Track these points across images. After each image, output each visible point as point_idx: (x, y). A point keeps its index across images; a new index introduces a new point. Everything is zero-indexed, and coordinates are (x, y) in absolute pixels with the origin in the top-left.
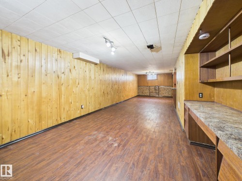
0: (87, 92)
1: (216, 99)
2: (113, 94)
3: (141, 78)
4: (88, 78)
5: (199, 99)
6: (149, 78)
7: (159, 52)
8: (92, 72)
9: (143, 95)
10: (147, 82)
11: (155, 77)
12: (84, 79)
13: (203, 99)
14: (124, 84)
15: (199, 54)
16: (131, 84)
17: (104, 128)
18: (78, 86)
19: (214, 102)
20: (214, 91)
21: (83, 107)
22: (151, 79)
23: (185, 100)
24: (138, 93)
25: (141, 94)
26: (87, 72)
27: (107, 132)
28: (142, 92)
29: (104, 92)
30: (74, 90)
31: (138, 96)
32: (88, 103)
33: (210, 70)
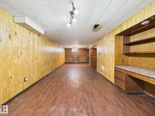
0: (30, 63)
1: (130, 63)
2: (52, 63)
3: (67, 51)
4: (31, 47)
5: (122, 64)
6: (73, 50)
7: (96, 32)
8: (36, 42)
9: (69, 62)
10: (72, 53)
11: (76, 50)
12: (28, 49)
13: (124, 64)
14: (58, 54)
15: (122, 36)
16: (62, 54)
17: (59, 98)
18: (21, 56)
19: (129, 65)
20: (129, 59)
21: (26, 79)
22: (74, 51)
23: (115, 65)
24: (65, 61)
25: (67, 61)
26: (31, 41)
27: (66, 103)
28: (68, 60)
29: (45, 62)
30: (15, 61)
31: (66, 63)
32: (31, 74)
33: (128, 46)
